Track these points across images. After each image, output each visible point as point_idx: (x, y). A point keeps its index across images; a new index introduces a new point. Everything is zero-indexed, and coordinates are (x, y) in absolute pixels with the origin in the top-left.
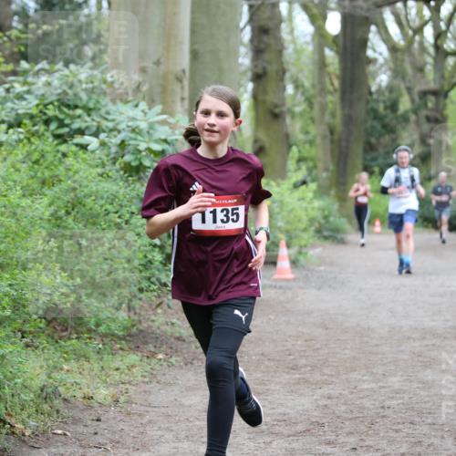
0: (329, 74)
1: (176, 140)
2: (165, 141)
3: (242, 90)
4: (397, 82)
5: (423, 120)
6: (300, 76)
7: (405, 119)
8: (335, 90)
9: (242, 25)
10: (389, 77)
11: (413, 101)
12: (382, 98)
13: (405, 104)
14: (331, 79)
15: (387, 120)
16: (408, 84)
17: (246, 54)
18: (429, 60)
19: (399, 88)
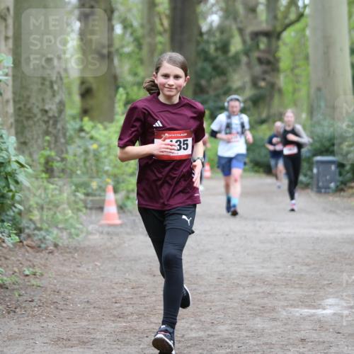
0: (159, 14)
4: (227, 23)
5: (255, 62)
6: (130, 16)
7: (236, 60)
8: (165, 31)
10: (220, 17)
11: (244, 42)
12: (212, 39)
13: (236, 45)
14: (160, 19)
15: (218, 62)
16: (240, 25)
19: (230, 29)
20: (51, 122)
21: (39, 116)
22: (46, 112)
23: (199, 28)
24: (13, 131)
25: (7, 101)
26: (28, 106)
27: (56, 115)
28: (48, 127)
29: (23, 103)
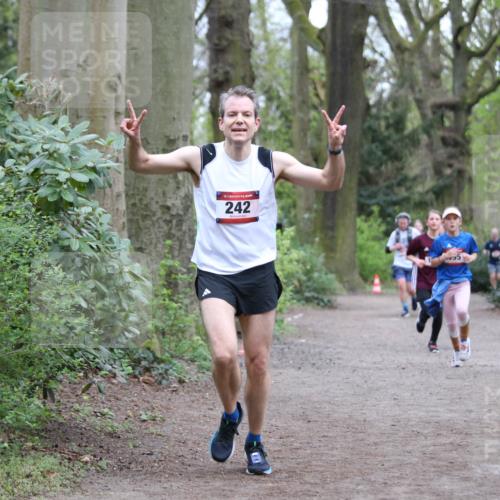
0: (314, 83)
1: (108, 168)
2: (94, 169)
3: (197, 102)
4: (402, 92)
5: (438, 143)
6: (274, 84)
7: (413, 141)
8: (321, 102)
9: (197, 15)
10: (393, 85)
11: (423, 116)
12: (383, 113)
13: (413, 120)
14: (315, 89)
15: (390, 143)
16: (418, 96)
17: (203, 53)
18: (447, 62)
19: (406, 97)
20: (174, 222)
21: (159, 214)
22: (168, 208)
23: (366, 100)
24: (125, 233)
25: (118, 195)
26: (145, 202)
27: (181, 213)
28: (170, 229)
29: (138, 197)
